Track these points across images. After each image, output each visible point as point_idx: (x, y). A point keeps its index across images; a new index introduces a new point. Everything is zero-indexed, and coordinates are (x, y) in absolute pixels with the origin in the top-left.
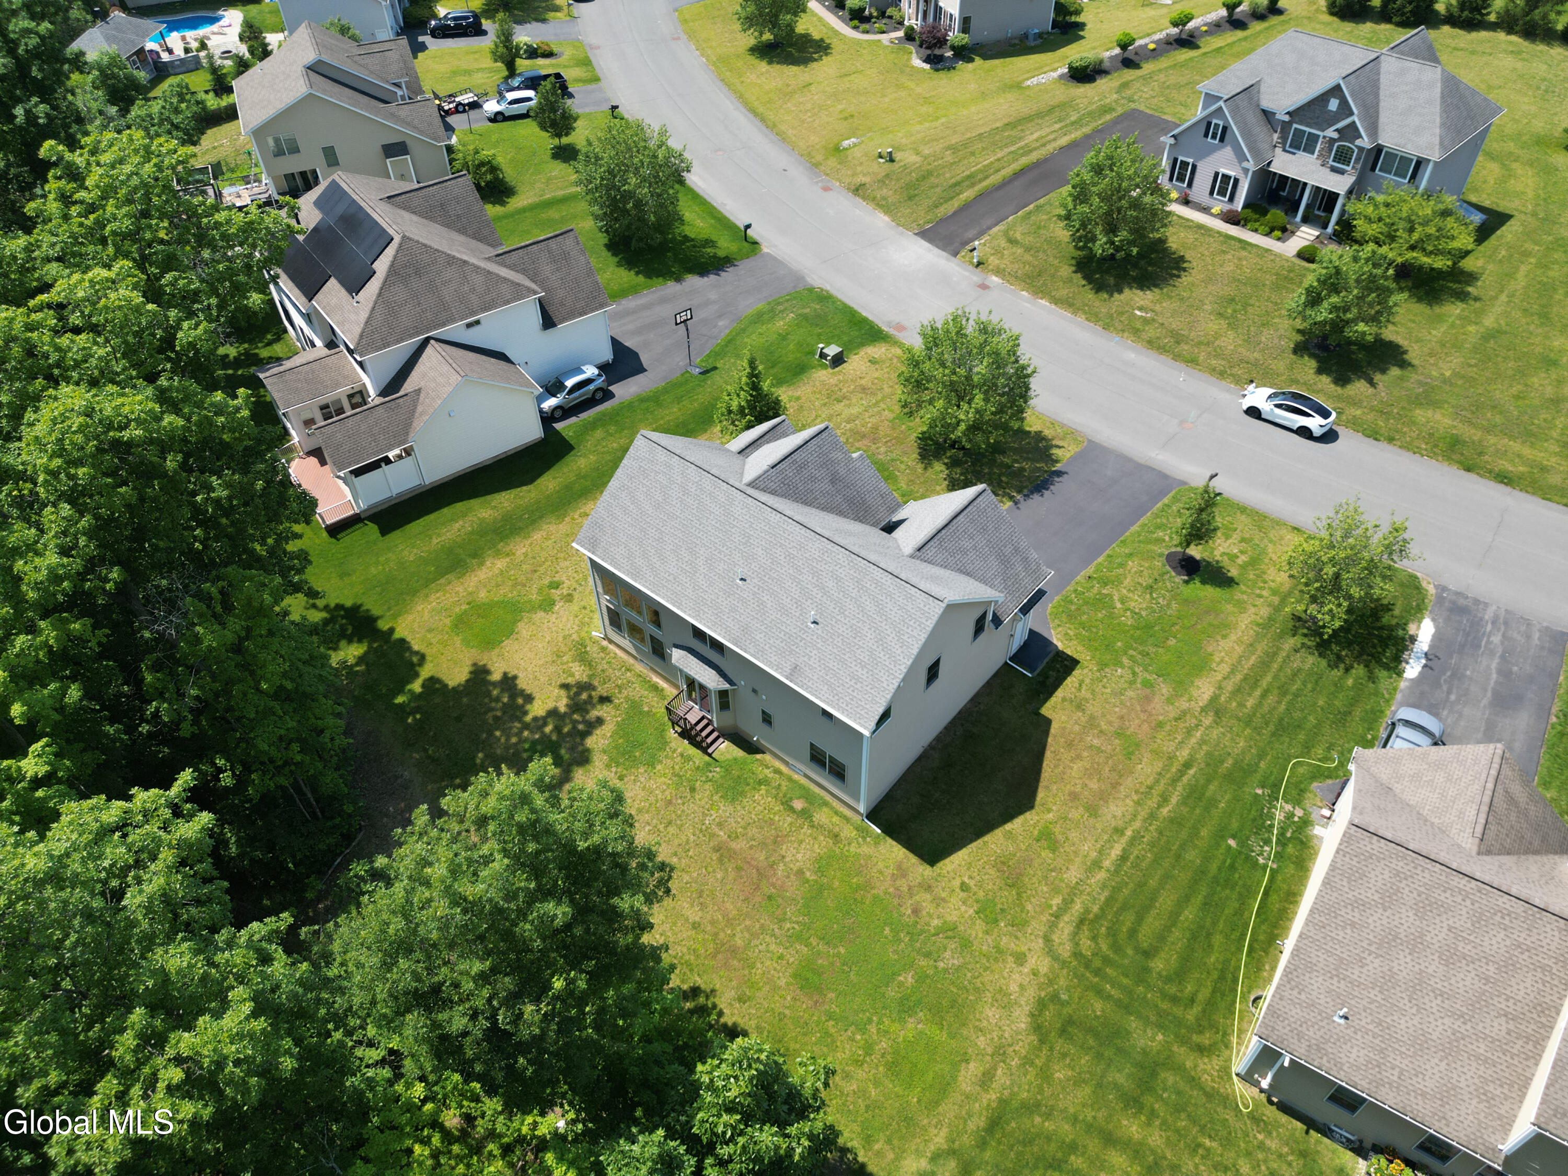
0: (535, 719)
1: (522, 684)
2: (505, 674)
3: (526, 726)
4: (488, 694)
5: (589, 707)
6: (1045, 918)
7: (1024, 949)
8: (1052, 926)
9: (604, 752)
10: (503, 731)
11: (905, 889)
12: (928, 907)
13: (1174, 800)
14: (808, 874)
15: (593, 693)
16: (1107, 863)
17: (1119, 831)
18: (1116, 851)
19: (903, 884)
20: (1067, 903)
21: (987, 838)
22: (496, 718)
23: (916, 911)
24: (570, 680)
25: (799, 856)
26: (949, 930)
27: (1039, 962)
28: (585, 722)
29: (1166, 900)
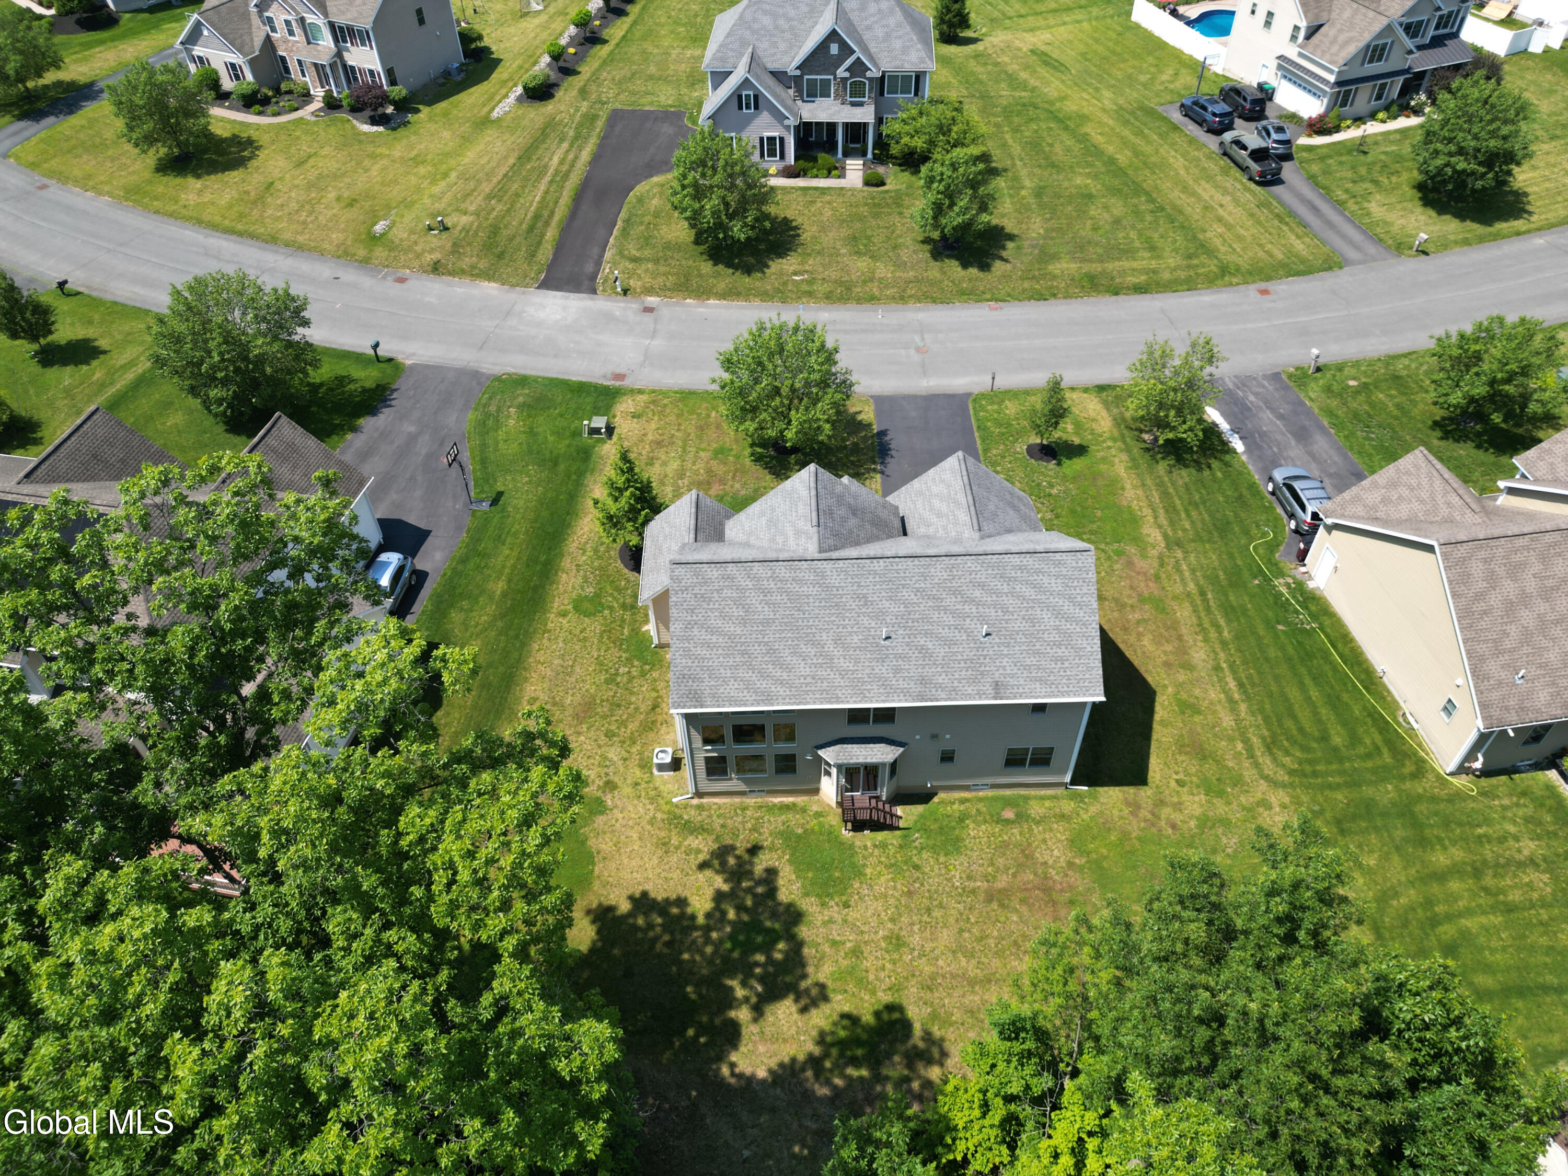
0: (708, 916)
1: (659, 894)
2: (631, 898)
3: (707, 929)
4: (636, 928)
5: (748, 867)
6: (1246, 764)
7: (1259, 796)
8: (1257, 765)
9: (806, 895)
10: (689, 950)
11: (1149, 816)
12: (1177, 817)
13: (1222, 622)
14: (1077, 861)
15: (738, 852)
16: (1236, 696)
17: (1217, 668)
18: (1232, 684)
19: (1144, 813)
20: (1246, 741)
21: (1155, 736)
22: (668, 944)
23: (1174, 827)
24: (702, 857)
25: (1056, 853)
26: (1205, 822)
27: (1278, 797)
28: (759, 882)
29: (1293, 693)
